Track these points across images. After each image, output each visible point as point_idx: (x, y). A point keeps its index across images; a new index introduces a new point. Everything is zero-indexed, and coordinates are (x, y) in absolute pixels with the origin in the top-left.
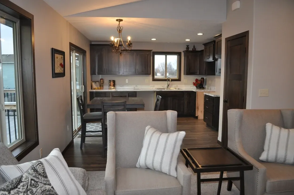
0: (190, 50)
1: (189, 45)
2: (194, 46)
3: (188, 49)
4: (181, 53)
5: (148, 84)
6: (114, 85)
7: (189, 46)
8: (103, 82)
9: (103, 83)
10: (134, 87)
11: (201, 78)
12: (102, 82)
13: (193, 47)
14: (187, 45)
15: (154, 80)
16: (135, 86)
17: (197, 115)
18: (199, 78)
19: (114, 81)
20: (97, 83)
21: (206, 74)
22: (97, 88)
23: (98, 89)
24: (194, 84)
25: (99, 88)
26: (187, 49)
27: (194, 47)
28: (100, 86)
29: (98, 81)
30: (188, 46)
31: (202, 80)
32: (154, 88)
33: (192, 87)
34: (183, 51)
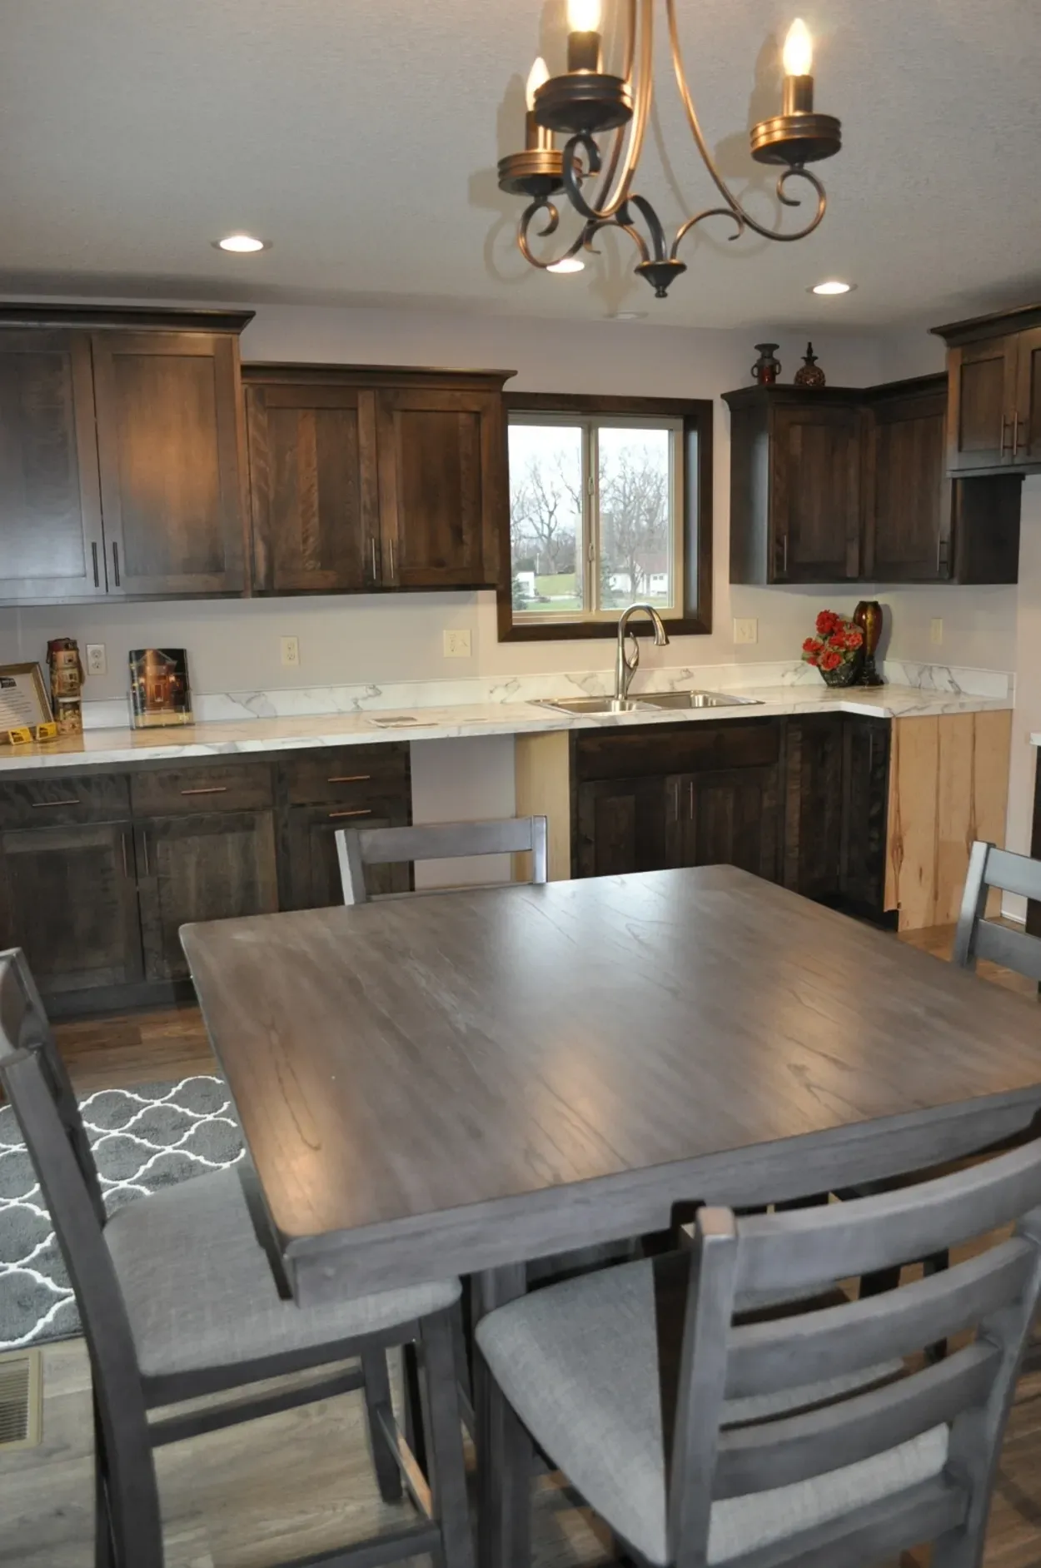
0: (780, 380)
1: (775, 347)
2: (810, 351)
3: (773, 374)
4: (708, 405)
5: (467, 670)
6: (180, 697)
7: (776, 354)
8: (75, 671)
9: (81, 678)
10: (356, 701)
11: (857, 604)
12: (66, 673)
13: (802, 364)
14: (759, 347)
15: (510, 632)
16: (361, 691)
17: (889, 906)
18: (844, 603)
19: (176, 660)
20: (24, 682)
21: (952, 576)
22: (27, 736)
23: (41, 738)
24: (812, 652)
25: (43, 732)
26: (761, 377)
27: (810, 359)
28: (54, 709)
29: (27, 668)
30: (767, 349)
31: (868, 617)
32: (516, 697)
33: (790, 678)
34: (730, 397)
